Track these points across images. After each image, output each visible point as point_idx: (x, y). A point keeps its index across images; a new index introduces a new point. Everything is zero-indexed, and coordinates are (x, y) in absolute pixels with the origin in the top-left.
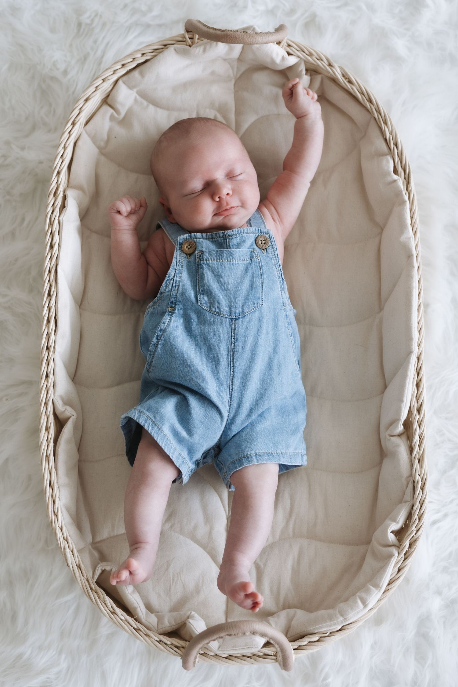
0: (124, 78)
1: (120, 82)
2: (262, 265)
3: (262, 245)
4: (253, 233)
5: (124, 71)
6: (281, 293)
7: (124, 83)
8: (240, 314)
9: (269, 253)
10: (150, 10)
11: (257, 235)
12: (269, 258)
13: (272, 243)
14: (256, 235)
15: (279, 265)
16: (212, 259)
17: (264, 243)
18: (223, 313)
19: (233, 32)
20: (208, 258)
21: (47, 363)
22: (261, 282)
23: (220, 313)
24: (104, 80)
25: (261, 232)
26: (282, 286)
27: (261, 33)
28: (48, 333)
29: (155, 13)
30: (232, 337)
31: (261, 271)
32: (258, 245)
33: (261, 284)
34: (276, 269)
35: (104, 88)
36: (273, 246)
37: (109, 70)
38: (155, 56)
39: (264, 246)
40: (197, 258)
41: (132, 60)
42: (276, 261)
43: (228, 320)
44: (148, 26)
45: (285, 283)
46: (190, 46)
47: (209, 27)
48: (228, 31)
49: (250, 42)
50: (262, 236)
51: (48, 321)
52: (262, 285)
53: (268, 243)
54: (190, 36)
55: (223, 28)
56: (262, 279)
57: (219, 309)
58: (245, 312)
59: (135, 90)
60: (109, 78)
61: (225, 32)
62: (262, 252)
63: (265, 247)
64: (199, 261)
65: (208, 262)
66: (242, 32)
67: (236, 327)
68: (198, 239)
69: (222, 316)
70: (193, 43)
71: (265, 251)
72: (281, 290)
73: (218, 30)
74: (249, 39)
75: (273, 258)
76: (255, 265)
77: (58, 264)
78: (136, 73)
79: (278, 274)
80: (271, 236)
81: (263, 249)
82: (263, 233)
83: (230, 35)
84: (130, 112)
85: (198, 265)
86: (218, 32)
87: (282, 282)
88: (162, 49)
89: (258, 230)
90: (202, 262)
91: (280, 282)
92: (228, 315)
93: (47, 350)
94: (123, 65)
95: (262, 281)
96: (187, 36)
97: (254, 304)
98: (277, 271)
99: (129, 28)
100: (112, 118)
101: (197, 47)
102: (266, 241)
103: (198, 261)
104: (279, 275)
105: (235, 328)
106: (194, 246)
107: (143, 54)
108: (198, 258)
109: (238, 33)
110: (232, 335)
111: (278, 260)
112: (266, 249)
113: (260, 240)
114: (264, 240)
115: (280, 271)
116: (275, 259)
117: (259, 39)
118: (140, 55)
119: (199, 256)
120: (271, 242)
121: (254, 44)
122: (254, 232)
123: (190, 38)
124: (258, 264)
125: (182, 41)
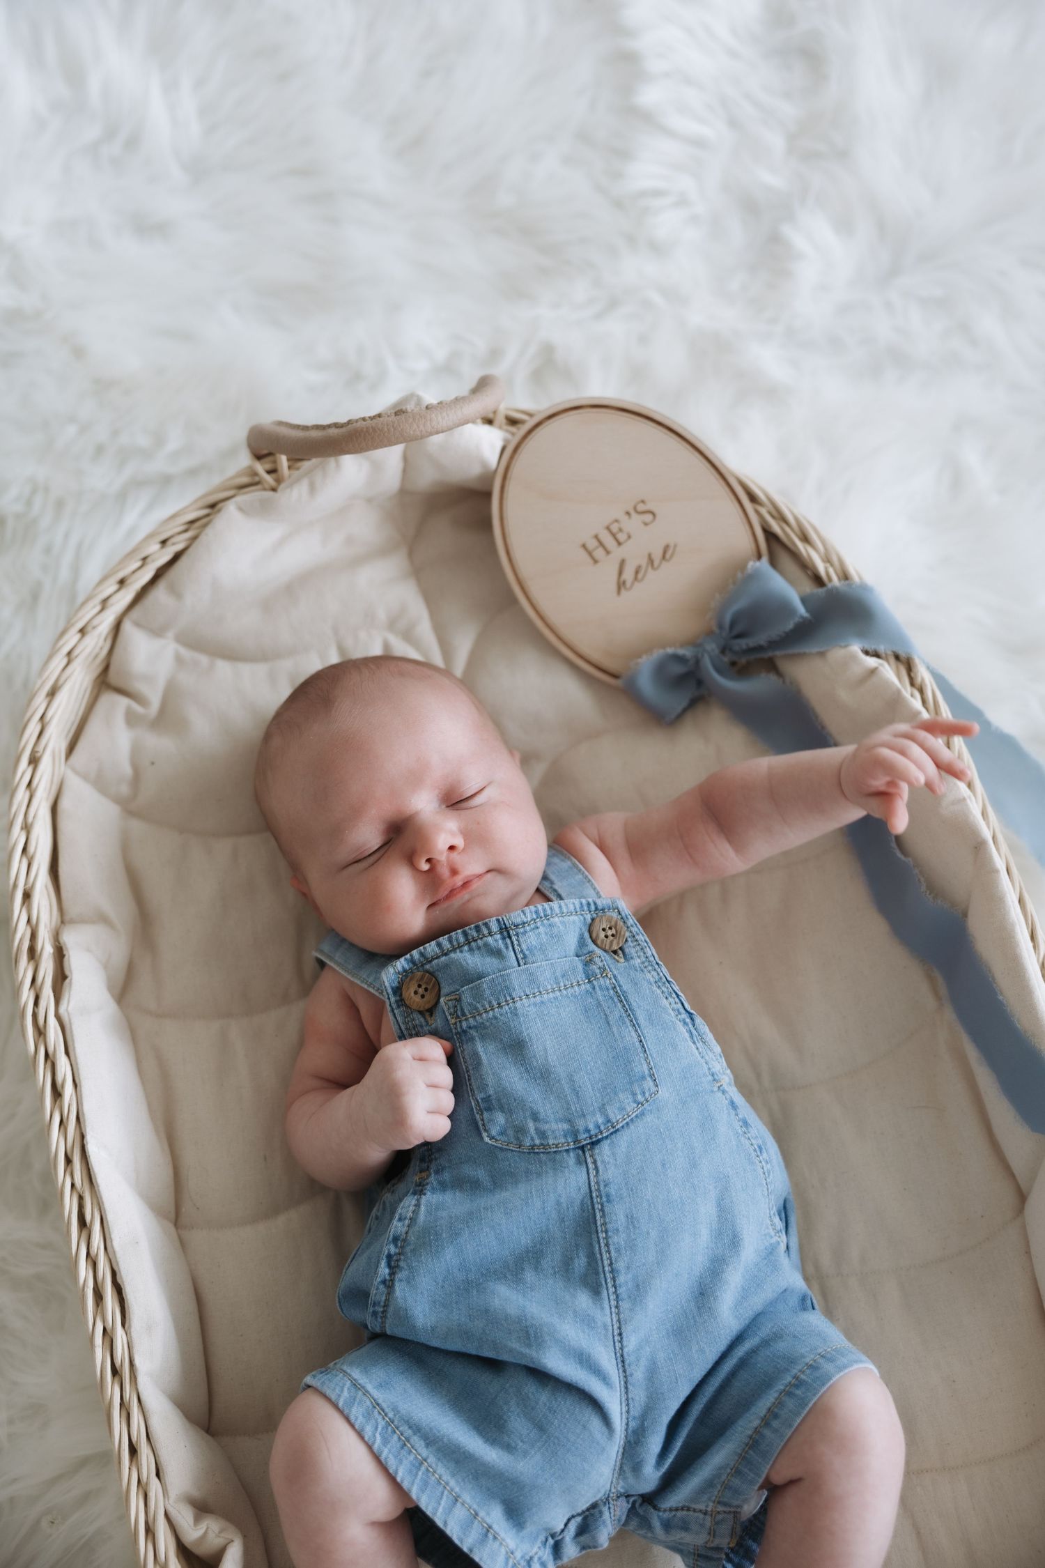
0: (136, 613)
1: (127, 626)
2: (624, 992)
3: (608, 941)
4: (577, 912)
5: (127, 596)
6: (697, 1049)
7: (138, 624)
8: (602, 1128)
9: (632, 958)
10: (159, 440)
11: (588, 917)
12: (636, 970)
13: (631, 932)
14: (585, 919)
15: (668, 981)
16: (487, 1006)
17: (613, 935)
18: (556, 1142)
19: (369, 421)
20: (477, 1009)
21: (124, 1414)
22: (634, 1034)
23: (548, 1145)
24: (82, 631)
25: (596, 909)
26: (694, 1032)
27: (440, 403)
28: (105, 1330)
29: (173, 444)
30: (594, 1195)
31: (624, 1006)
32: (599, 942)
33: (636, 1040)
34: (663, 992)
35: (88, 650)
36: (637, 937)
37: (91, 604)
38: (195, 538)
39: (615, 942)
40: (449, 1018)
41: (139, 564)
42: (655, 974)
43: (572, 1154)
44: (166, 481)
45: (698, 1020)
46: (274, 490)
47: (305, 428)
48: (357, 421)
49: (418, 433)
50: (602, 917)
51: (99, 1296)
52: (641, 1041)
53: (622, 933)
54: (269, 466)
55: (343, 420)
56: (635, 1025)
57: (542, 1134)
58: (614, 1120)
59: (170, 634)
60: (95, 622)
61: (350, 426)
62: (614, 959)
63: (618, 943)
64: (458, 1024)
65: (477, 1018)
66: (394, 415)
67: (599, 1164)
68: (435, 962)
69: (555, 1152)
70: (279, 481)
71: (621, 955)
72: (694, 1043)
73: (329, 426)
74: (415, 426)
75: (645, 967)
76: (604, 996)
77: (84, 1133)
78: (160, 594)
79: (670, 1004)
80: (623, 914)
81: (615, 952)
82: (603, 910)
83: (365, 430)
84: (171, 693)
85: (456, 1034)
86: (333, 431)
87: (688, 1020)
88: (208, 515)
89: (589, 904)
90: (464, 1025)
91: (685, 1023)
92: (570, 1140)
93: (117, 1379)
94: (122, 582)
95: (637, 1031)
96: (260, 468)
97: (634, 1094)
98: (667, 998)
99: (122, 497)
100: (132, 720)
101: (291, 485)
102: (615, 928)
103: (455, 1023)
104: (675, 1006)
105: (596, 1168)
106: (435, 983)
107: (164, 542)
108: (453, 1015)
109: (381, 419)
110: (593, 1189)
111: (659, 970)
112: (621, 948)
113: (601, 928)
114: (610, 928)
115: (674, 995)
116: (650, 968)
117: (441, 420)
118: (158, 546)
119: (452, 1010)
120: (628, 927)
121: (431, 434)
122: (578, 910)
123: (269, 472)
124: (612, 992)
125: (253, 483)
